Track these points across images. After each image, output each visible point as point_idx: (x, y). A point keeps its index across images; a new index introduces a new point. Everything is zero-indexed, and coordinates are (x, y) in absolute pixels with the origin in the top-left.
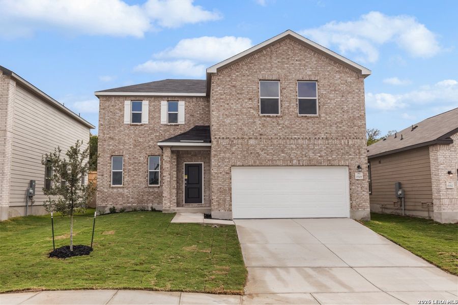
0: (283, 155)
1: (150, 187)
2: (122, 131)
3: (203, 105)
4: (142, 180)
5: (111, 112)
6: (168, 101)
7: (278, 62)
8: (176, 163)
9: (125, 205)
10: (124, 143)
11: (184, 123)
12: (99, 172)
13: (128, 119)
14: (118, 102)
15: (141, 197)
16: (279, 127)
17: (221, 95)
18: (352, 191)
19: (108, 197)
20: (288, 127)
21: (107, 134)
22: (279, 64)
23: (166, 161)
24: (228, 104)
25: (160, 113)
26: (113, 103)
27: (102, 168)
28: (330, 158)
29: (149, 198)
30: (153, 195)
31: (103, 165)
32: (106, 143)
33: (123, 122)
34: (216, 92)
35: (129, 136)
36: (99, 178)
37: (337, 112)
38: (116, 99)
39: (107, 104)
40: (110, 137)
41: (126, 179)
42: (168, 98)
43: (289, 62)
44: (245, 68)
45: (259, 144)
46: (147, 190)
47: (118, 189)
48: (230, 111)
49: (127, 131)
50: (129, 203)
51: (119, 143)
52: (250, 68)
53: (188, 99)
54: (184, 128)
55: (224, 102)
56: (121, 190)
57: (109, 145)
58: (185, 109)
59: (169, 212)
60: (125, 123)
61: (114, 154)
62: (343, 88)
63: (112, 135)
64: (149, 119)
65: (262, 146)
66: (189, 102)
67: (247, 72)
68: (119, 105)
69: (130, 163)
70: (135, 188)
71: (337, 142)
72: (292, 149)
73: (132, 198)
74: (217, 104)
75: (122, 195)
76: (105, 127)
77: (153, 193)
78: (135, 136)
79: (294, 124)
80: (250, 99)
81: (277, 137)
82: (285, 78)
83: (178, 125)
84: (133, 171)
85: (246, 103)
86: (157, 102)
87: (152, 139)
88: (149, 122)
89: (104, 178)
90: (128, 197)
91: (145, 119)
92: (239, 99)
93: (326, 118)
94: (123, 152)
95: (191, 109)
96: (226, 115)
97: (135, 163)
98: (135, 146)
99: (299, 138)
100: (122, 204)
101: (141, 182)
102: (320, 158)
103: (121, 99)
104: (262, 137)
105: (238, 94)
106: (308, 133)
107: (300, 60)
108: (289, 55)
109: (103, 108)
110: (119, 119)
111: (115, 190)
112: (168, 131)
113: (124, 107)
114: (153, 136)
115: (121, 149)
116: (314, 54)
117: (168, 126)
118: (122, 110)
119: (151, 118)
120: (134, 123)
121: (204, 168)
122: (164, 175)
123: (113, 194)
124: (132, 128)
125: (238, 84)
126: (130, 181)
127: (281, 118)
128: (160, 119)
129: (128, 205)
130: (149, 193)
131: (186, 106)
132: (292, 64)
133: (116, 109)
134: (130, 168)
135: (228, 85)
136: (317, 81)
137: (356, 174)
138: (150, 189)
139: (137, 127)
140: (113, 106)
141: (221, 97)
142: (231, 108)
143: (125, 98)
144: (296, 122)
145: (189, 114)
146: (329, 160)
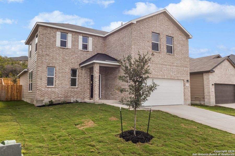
0: (161, 73)
1: (72, 88)
2: (55, 51)
3: (101, 42)
4: (67, 83)
5: (47, 37)
6: (83, 36)
7: (159, 24)
8: (89, 74)
9: (56, 99)
10: (56, 59)
11: (91, 51)
12: (39, 77)
13: (58, 44)
14: (52, 32)
15: (66, 94)
16: (160, 58)
17: (136, 37)
18: (185, 92)
19: (45, 94)
20: (163, 59)
21: (45, 52)
22: (159, 25)
23: (97, 72)
24: (139, 42)
25: (78, 43)
26: (49, 32)
27: (41, 74)
28: (178, 76)
29: (71, 95)
30: (73, 93)
31: (41, 72)
32: (44, 58)
33: (55, 45)
34: (133, 34)
35: (60, 54)
36: (39, 81)
37: (180, 54)
38: (51, 29)
39: (45, 32)
40: (47, 54)
41: (57, 82)
42: (83, 34)
43: (163, 25)
44: (146, 24)
45: (152, 66)
46: (70, 89)
47: (51, 89)
48: (140, 46)
49: (58, 51)
50: (59, 98)
51: (52, 59)
52: (148, 25)
53: (94, 37)
54: (91, 54)
55: (137, 41)
56: (53, 89)
57: (46, 59)
58: (92, 43)
59: (99, 103)
60: (57, 46)
61: (49, 65)
62: (182, 42)
63: (48, 53)
64: (72, 46)
65: (153, 67)
66: (94, 39)
67: (147, 27)
68: (52, 33)
69: (60, 72)
70: (62, 88)
71: (180, 68)
72: (165, 70)
73: (61, 95)
74: (134, 41)
75: (54, 92)
76: (43, 47)
77: (73, 92)
78: (63, 55)
79: (165, 57)
80: (148, 41)
81: (159, 63)
82: (162, 33)
83: (88, 51)
84: (62, 77)
85: (147, 43)
86: (76, 36)
87: (74, 58)
88: (72, 47)
89: (42, 81)
90: (58, 94)
91: (69, 45)
92: (144, 40)
93: (176, 56)
94: (55, 65)
95: (95, 43)
96: (138, 48)
97: (63, 72)
98: (63, 61)
99: (167, 65)
100: (54, 99)
101: (66, 85)
102: (174, 76)
103: (54, 30)
104: (153, 62)
105: (143, 37)
106: (170, 62)
107: (167, 26)
108: (163, 22)
109: (42, 34)
110: (53, 43)
111: (50, 89)
112: (83, 54)
113: (56, 36)
114: (74, 56)
115: (54, 63)
116: (172, 24)
117: (83, 51)
118: (55, 37)
119: (73, 45)
120: (62, 47)
121: (101, 77)
122: (96, 80)
123: (49, 91)
124: (61, 49)
125: (143, 32)
126: (59, 84)
127: (160, 54)
128: (78, 46)
129: (58, 99)
130: (71, 91)
131: (93, 41)
132: (164, 26)
133: (51, 36)
134: (60, 75)
135: (139, 32)
136: (173, 37)
137: (186, 84)
138: (72, 89)
139: (64, 49)
140: (48, 34)
141: (136, 38)
142: (140, 45)
143: (56, 30)
144: (166, 56)
145: (94, 45)
146: (178, 77)
